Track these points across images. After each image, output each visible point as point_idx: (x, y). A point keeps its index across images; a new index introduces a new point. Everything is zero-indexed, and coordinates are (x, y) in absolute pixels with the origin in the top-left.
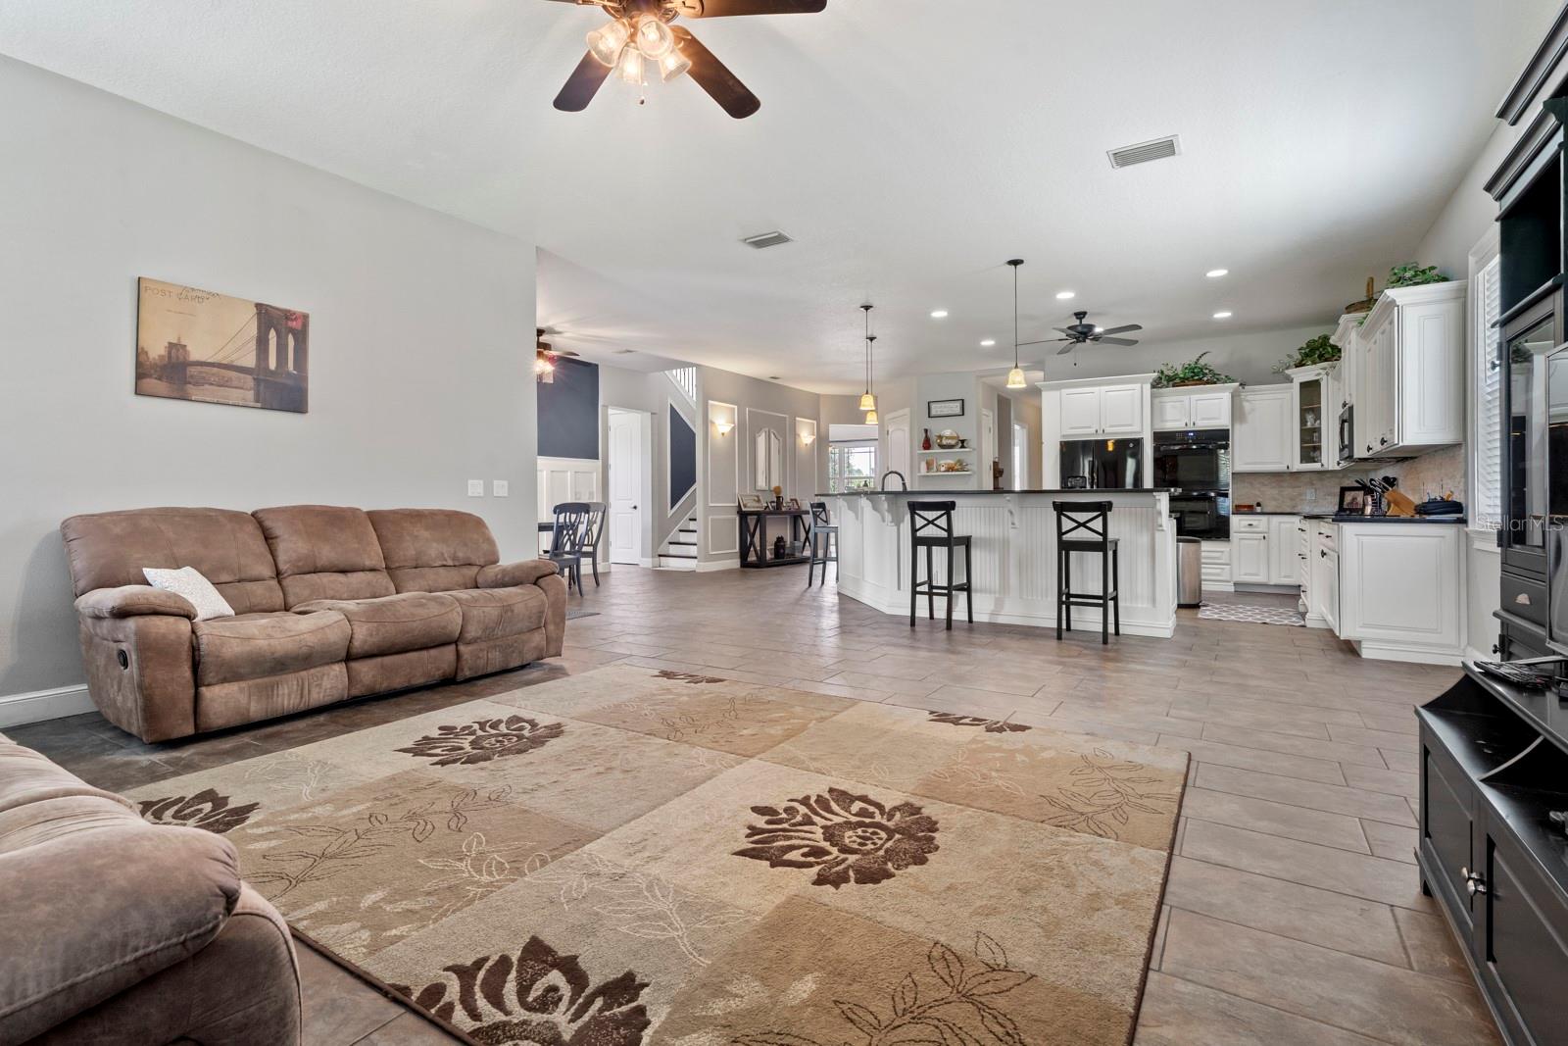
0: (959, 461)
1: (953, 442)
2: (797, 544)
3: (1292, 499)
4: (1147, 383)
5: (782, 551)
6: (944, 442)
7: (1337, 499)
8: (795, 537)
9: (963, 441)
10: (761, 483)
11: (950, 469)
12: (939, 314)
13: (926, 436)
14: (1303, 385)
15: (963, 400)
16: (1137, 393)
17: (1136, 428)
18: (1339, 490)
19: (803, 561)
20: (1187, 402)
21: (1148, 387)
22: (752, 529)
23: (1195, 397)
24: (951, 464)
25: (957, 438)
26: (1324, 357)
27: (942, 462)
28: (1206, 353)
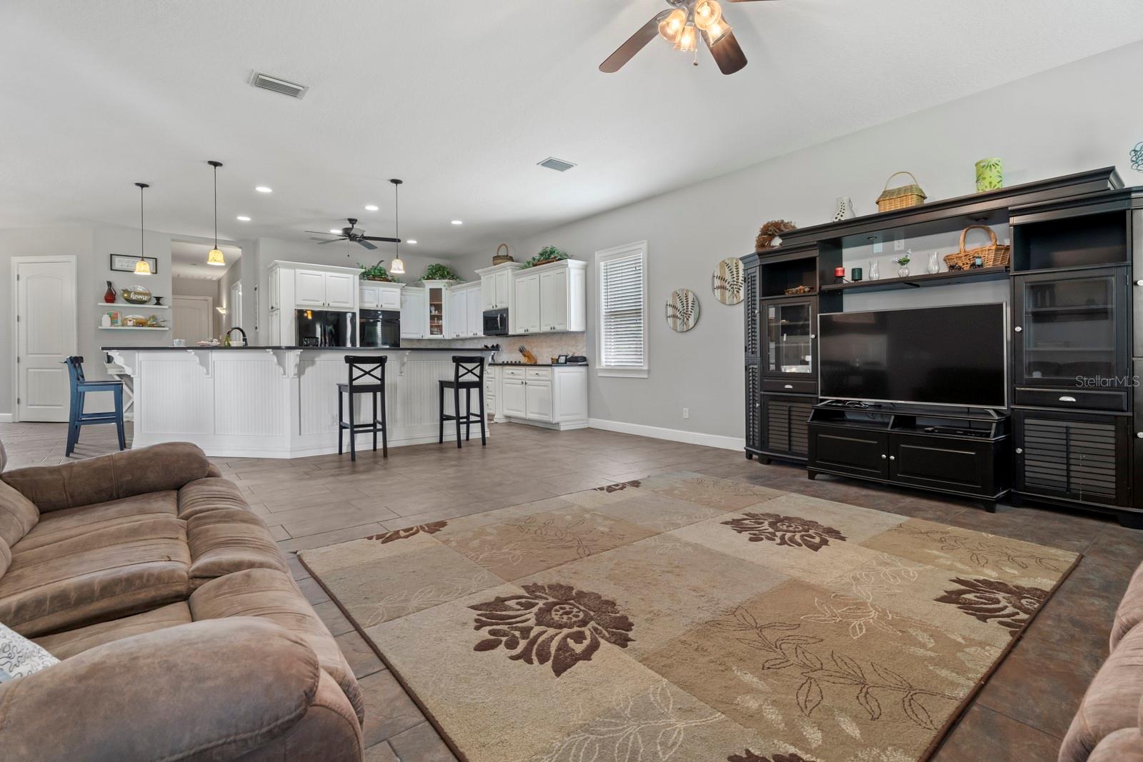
0: (152, 317)
1: (145, 298)
6: (133, 297)
9: (158, 299)
11: (140, 324)
13: (110, 289)
14: (432, 291)
15: (157, 259)
16: (351, 280)
17: (342, 304)
20: (377, 291)
21: (357, 277)
23: (382, 289)
24: (141, 319)
25: (149, 294)
26: (443, 277)
27: (130, 317)
28: (381, 262)
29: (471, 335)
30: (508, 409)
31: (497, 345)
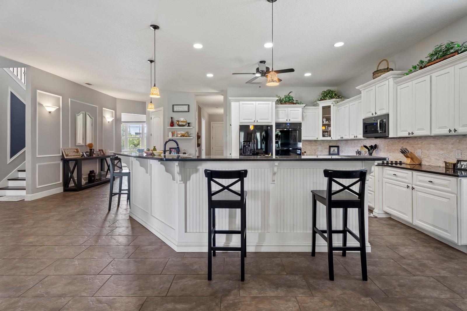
0: (187, 132)
1: (184, 124)
2: (103, 173)
3: (315, 150)
4: (274, 101)
5: (93, 178)
6: (180, 123)
7: (328, 150)
8: (102, 169)
9: (189, 123)
10: (80, 141)
11: (183, 136)
12: (198, 46)
13: (172, 121)
14: (324, 108)
15: (189, 105)
16: (270, 105)
17: (269, 121)
18: (328, 147)
19: (107, 182)
20: (287, 111)
21: (274, 103)
22: (72, 169)
23: (290, 109)
24: (183, 133)
25: (186, 122)
26: (331, 97)
27: (179, 132)
28: (291, 92)
29: (352, 137)
30: (388, 207)
31: (376, 145)
